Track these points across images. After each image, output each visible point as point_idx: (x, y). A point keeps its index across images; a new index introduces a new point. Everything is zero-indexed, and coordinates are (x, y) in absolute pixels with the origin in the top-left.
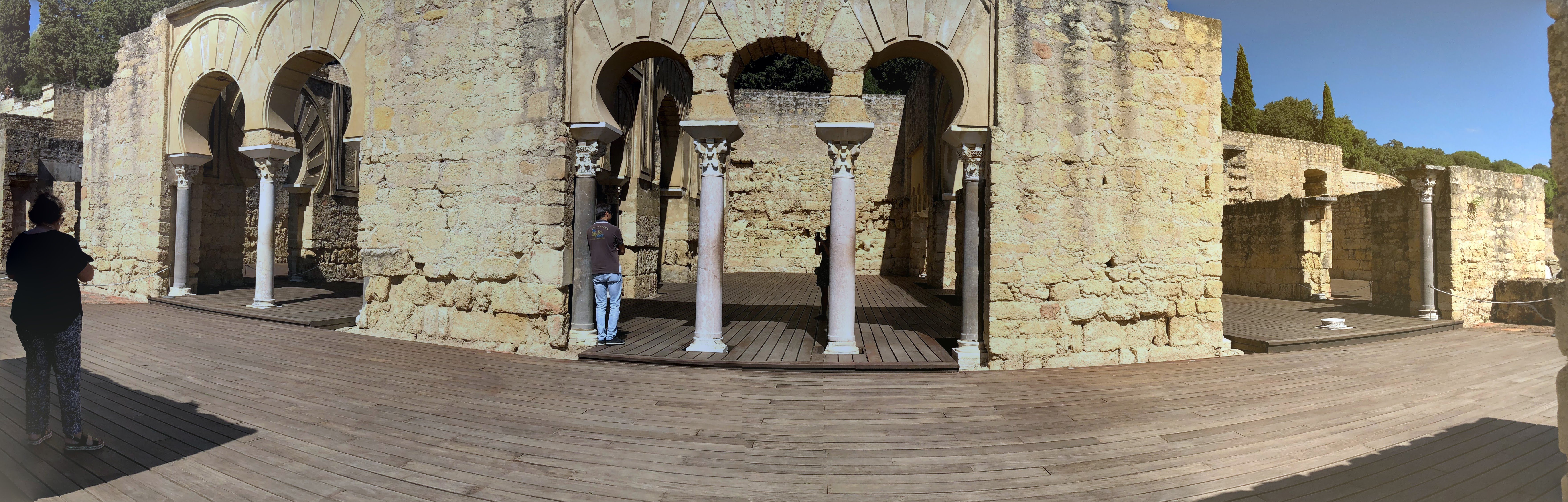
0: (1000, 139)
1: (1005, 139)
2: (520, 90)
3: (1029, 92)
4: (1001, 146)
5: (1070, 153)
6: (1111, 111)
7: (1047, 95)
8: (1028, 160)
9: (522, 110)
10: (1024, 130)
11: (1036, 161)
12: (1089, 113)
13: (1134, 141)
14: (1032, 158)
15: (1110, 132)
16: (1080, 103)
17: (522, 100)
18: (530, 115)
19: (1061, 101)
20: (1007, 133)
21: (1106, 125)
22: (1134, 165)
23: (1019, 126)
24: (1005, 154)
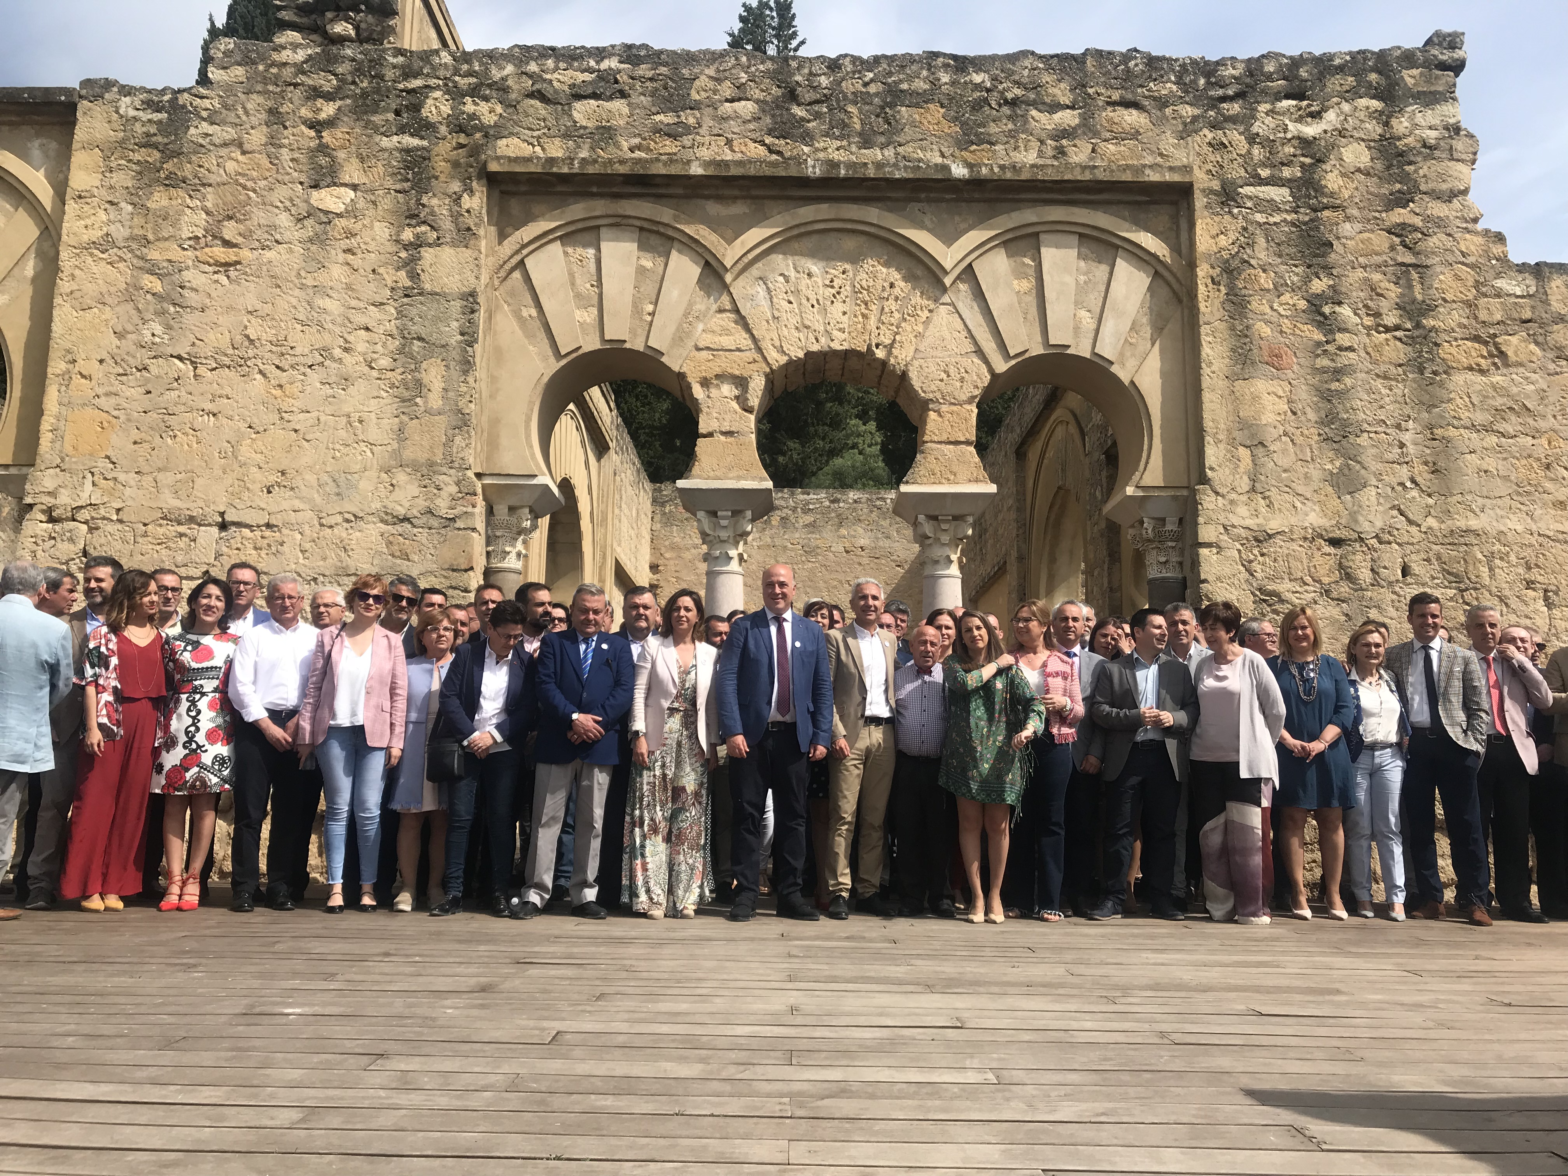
0: (1211, 506)
1: (1220, 505)
2: (392, 409)
3: (1257, 425)
4: (1214, 517)
5: (1338, 525)
6: (1411, 449)
7: (1291, 430)
8: (1262, 538)
9: (395, 445)
10: (1253, 490)
11: (1278, 540)
12: (1369, 457)
13: (1459, 498)
14: (1270, 536)
15: (1408, 484)
16: (1352, 438)
17: (396, 428)
18: (408, 454)
19: (1316, 438)
20: (1223, 496)
21: (1404, 473)
22: (1462, 540)
23: (1244, 484)
24: (1222, 531)
